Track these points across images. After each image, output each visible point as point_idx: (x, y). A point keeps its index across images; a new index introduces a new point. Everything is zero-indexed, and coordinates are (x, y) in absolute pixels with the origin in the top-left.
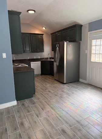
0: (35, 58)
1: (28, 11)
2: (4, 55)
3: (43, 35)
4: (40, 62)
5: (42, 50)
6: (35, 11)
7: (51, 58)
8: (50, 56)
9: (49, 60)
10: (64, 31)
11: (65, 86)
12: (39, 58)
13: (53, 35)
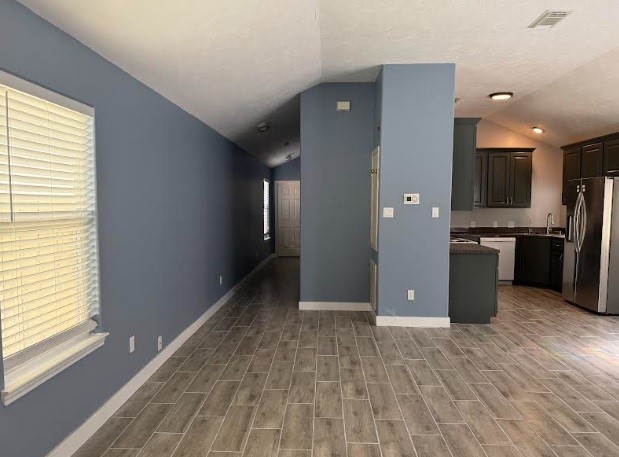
0: (496, 226)
1: (491, 96)
2: (436, 212)
3: (531, 150)
4: (514, 239)
5: (524, 200)
6: (511, 94)
7: (555, 230)
8: (554, 223)
9: (548, 235)
10: (611, 142)
11: (601, 320)
12: (512, 225)
13: (569, 151)
